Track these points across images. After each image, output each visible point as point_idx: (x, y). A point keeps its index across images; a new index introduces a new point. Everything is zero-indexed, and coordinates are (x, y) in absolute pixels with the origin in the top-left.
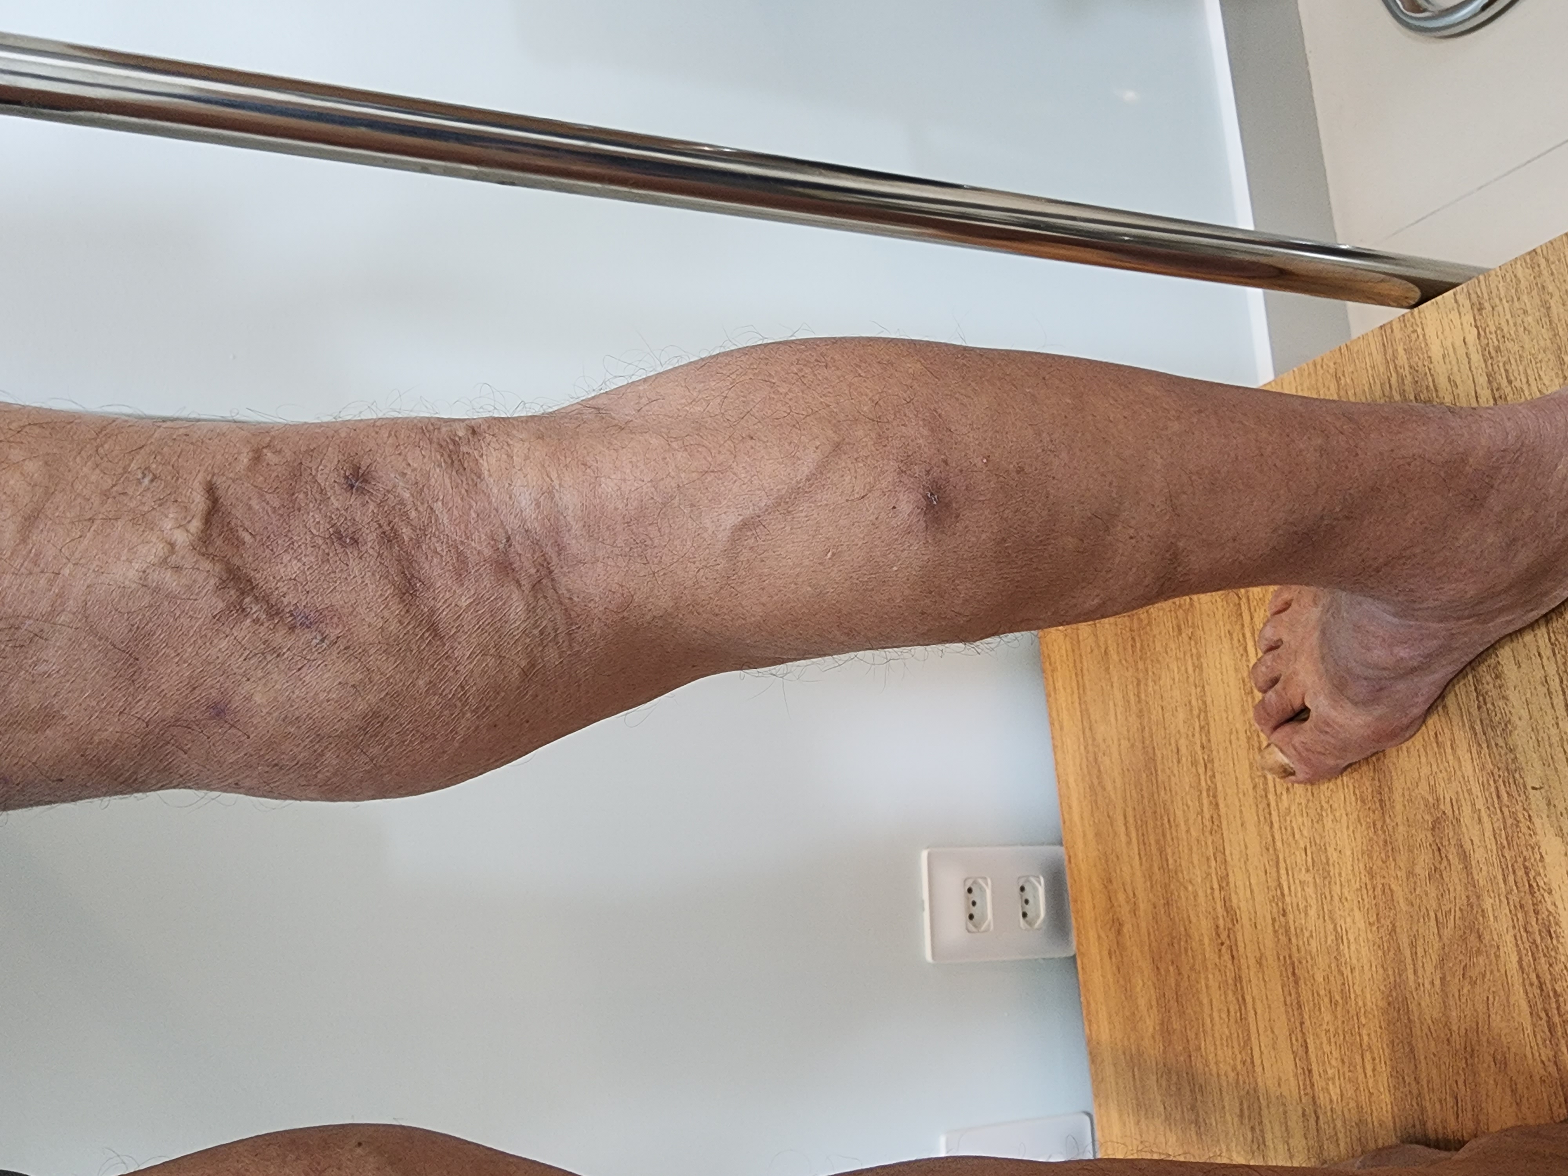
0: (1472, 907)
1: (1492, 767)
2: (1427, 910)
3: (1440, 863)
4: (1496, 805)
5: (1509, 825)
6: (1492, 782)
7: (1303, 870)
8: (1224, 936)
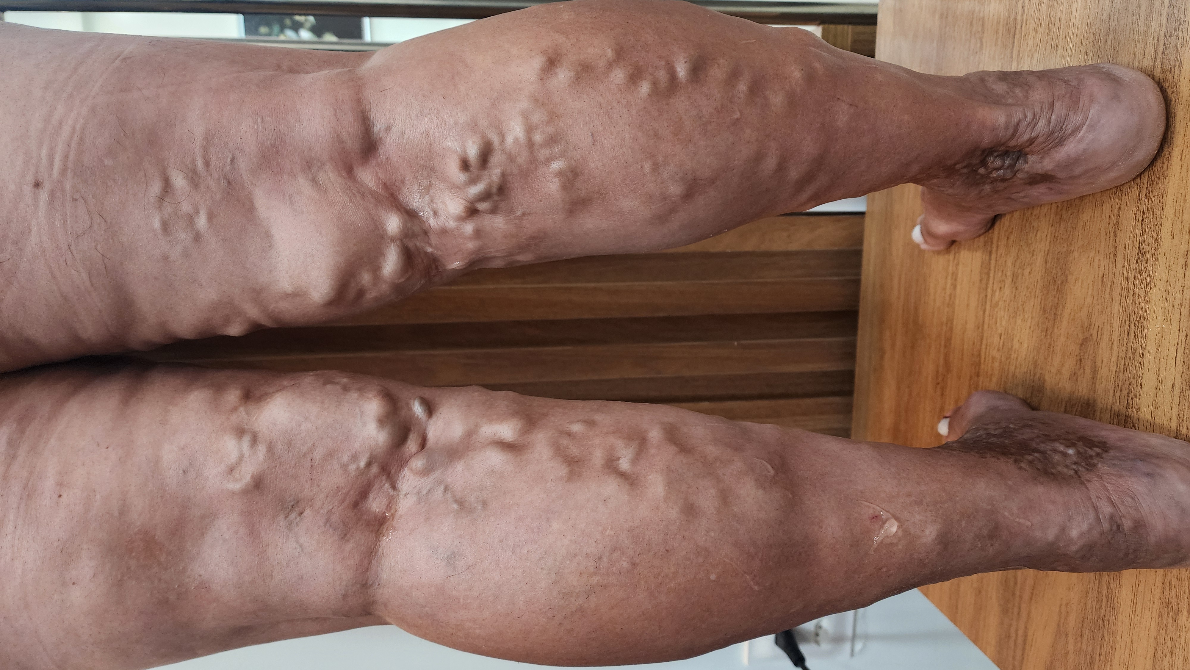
4: (1125, 340)
5: (1128, 356)
6: (1127, 322)
7: (996, 349)
8: (940, 378)
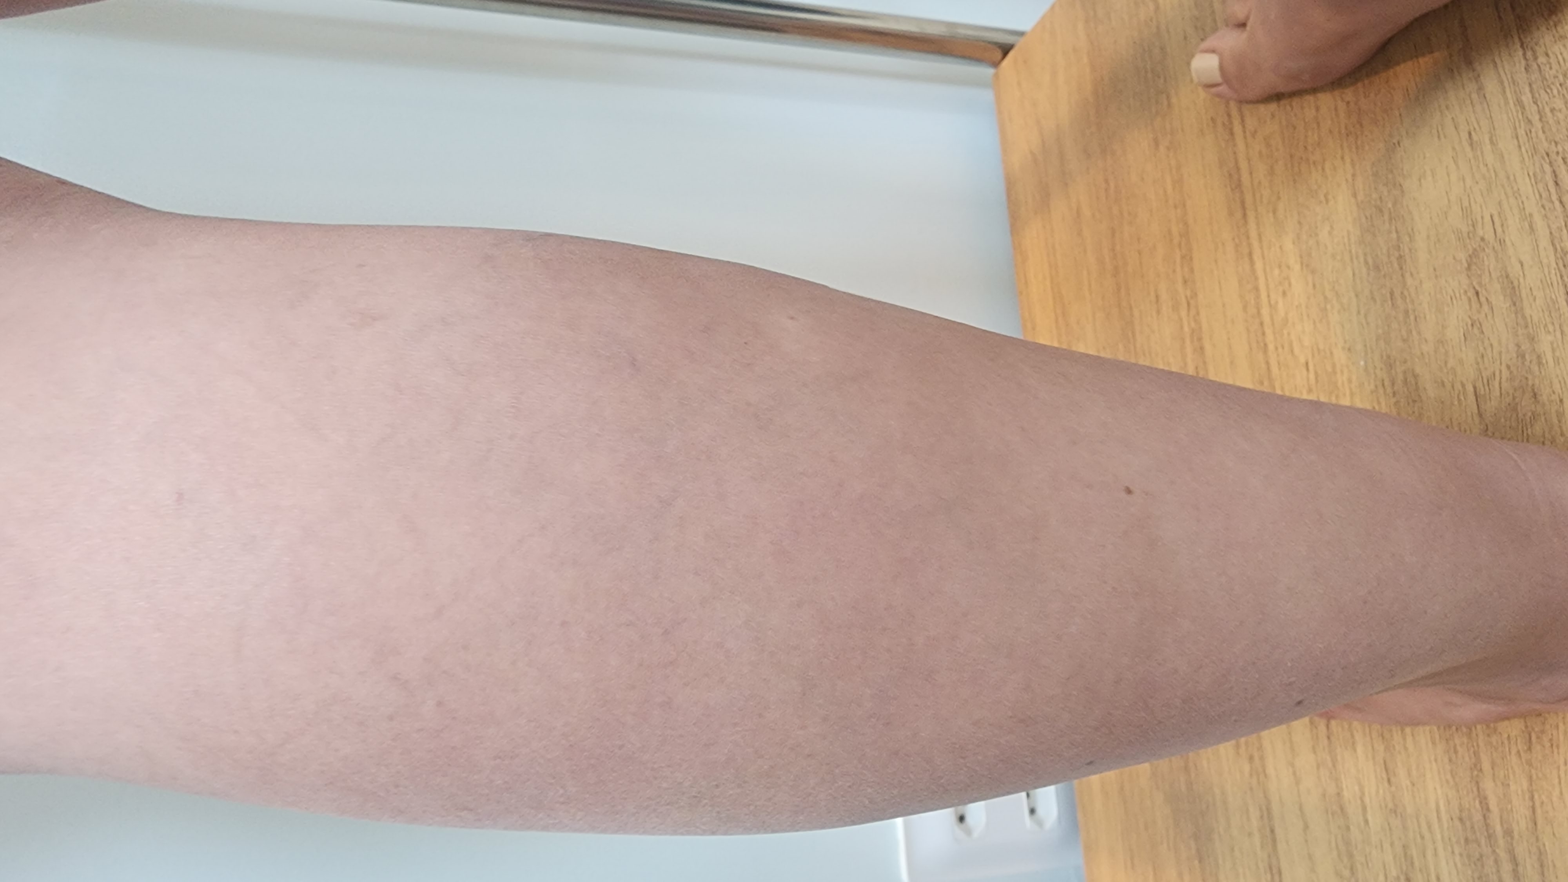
0: (1523, 357)
1: (1546, 144)
2: (1463, 385)
3: (1479, 312)
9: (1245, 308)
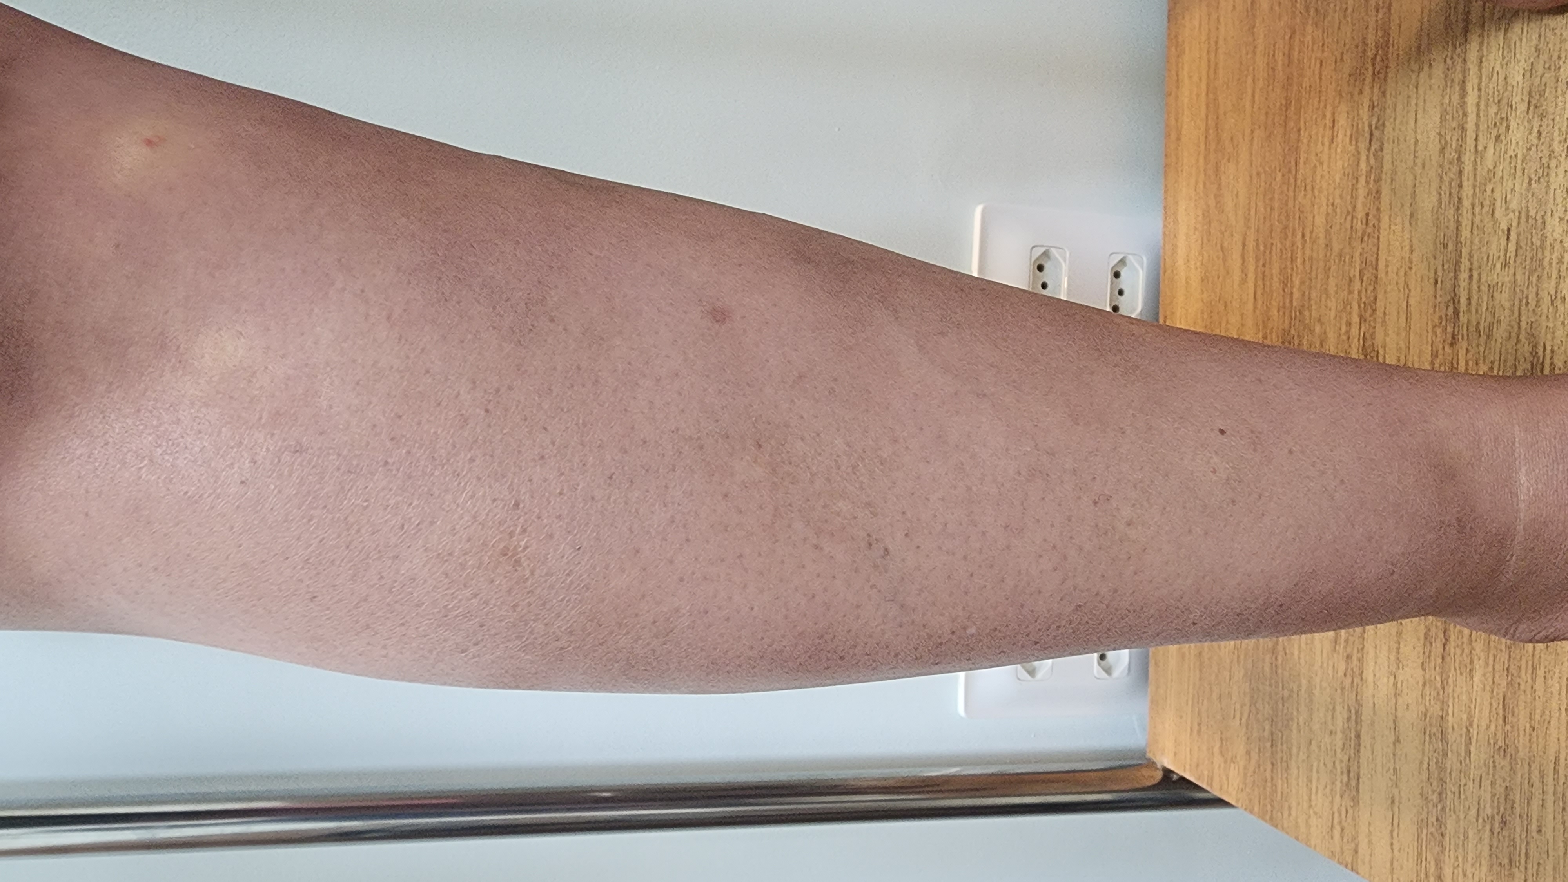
7: (1498, 266)
9: (1443, 150)
